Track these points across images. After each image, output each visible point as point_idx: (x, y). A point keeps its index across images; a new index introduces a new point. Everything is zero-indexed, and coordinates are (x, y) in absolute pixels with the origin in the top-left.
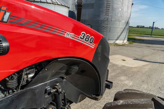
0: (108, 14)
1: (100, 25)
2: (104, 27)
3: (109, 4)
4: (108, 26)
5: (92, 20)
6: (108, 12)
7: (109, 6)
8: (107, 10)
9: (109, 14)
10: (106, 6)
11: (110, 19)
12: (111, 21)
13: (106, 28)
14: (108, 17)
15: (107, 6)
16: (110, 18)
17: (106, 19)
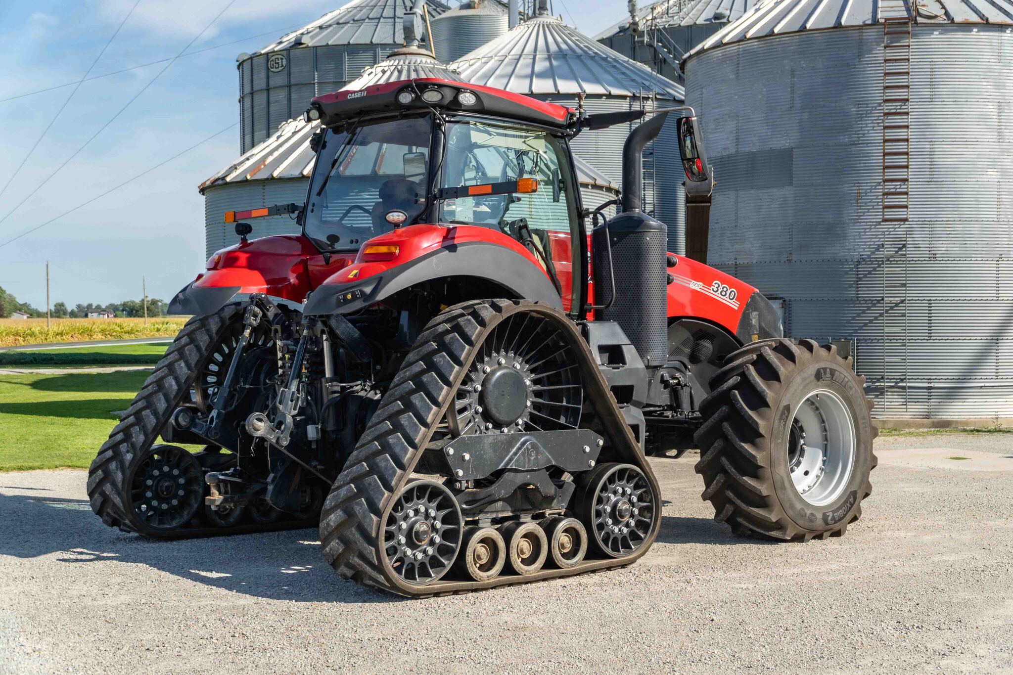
0: (901, 214)
1: (851, 293)
2: (879, 309)
3: (902, 147)
4: (911, 294)
5: (789, 261)
6: (901, 200)
7: (902, 160)
8: (890, 187)
9: (910, 214)
10: (877, 158)
11: (924, 245)
12: (934, 257)
13: (901, 309)
14: (900, 230)
15: (890, 160)
16: (919, 236)
17: (888, 251)
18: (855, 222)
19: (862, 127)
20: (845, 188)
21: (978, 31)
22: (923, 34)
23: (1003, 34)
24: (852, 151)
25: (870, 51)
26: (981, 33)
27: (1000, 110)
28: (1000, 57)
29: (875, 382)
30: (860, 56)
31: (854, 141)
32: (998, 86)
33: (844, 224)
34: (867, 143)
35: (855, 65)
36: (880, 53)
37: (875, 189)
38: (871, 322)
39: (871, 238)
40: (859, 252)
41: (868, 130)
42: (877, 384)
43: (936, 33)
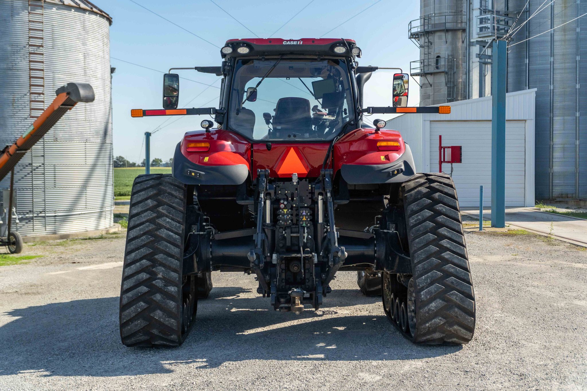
3: (39, 74)
4: (46, 161)
6: (40, 105)
7: (39, 82)
8: (34, 97)
10: (25, 79)
11: (51, 133)
13: (41, 170)
15: (34, 81)
18: (12, 117)
19: (14, 59)
20: (5, 96)
21: (75, 11)
22: (48, 9)
23: (85, 15)
24: (9, 73)
25: (18, 14)
26: (76, 13)
27: (85, 57)
28: (84, 28)
29: (25, 215)
30: (12, 16)
31: (10, 67)
32: (84, 44)
33: (5, 118)
34: (18, 70)
35: (9, 21)
36: (24, 16)
37: (23, 98)
38: (23, 178)
39: (22, 127)
40: (14, 135)
41: (18, 62)
42: (27, 215)
43: (54, 9)
